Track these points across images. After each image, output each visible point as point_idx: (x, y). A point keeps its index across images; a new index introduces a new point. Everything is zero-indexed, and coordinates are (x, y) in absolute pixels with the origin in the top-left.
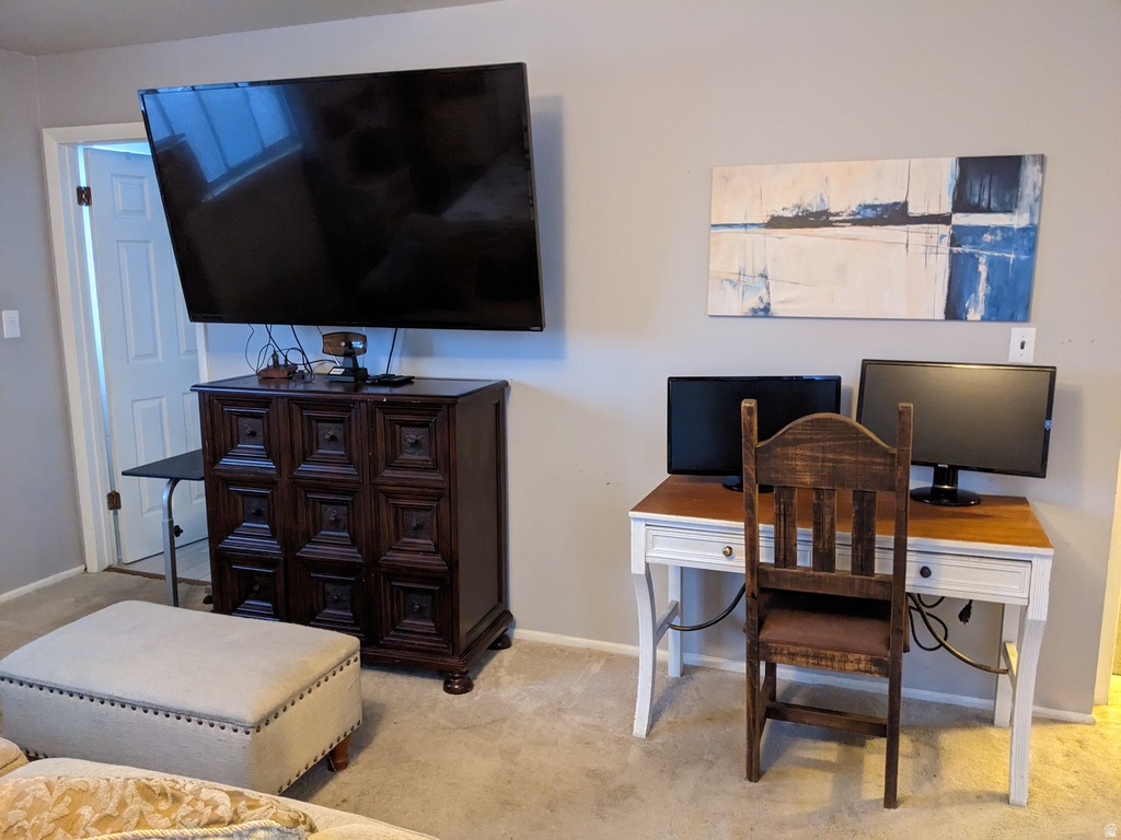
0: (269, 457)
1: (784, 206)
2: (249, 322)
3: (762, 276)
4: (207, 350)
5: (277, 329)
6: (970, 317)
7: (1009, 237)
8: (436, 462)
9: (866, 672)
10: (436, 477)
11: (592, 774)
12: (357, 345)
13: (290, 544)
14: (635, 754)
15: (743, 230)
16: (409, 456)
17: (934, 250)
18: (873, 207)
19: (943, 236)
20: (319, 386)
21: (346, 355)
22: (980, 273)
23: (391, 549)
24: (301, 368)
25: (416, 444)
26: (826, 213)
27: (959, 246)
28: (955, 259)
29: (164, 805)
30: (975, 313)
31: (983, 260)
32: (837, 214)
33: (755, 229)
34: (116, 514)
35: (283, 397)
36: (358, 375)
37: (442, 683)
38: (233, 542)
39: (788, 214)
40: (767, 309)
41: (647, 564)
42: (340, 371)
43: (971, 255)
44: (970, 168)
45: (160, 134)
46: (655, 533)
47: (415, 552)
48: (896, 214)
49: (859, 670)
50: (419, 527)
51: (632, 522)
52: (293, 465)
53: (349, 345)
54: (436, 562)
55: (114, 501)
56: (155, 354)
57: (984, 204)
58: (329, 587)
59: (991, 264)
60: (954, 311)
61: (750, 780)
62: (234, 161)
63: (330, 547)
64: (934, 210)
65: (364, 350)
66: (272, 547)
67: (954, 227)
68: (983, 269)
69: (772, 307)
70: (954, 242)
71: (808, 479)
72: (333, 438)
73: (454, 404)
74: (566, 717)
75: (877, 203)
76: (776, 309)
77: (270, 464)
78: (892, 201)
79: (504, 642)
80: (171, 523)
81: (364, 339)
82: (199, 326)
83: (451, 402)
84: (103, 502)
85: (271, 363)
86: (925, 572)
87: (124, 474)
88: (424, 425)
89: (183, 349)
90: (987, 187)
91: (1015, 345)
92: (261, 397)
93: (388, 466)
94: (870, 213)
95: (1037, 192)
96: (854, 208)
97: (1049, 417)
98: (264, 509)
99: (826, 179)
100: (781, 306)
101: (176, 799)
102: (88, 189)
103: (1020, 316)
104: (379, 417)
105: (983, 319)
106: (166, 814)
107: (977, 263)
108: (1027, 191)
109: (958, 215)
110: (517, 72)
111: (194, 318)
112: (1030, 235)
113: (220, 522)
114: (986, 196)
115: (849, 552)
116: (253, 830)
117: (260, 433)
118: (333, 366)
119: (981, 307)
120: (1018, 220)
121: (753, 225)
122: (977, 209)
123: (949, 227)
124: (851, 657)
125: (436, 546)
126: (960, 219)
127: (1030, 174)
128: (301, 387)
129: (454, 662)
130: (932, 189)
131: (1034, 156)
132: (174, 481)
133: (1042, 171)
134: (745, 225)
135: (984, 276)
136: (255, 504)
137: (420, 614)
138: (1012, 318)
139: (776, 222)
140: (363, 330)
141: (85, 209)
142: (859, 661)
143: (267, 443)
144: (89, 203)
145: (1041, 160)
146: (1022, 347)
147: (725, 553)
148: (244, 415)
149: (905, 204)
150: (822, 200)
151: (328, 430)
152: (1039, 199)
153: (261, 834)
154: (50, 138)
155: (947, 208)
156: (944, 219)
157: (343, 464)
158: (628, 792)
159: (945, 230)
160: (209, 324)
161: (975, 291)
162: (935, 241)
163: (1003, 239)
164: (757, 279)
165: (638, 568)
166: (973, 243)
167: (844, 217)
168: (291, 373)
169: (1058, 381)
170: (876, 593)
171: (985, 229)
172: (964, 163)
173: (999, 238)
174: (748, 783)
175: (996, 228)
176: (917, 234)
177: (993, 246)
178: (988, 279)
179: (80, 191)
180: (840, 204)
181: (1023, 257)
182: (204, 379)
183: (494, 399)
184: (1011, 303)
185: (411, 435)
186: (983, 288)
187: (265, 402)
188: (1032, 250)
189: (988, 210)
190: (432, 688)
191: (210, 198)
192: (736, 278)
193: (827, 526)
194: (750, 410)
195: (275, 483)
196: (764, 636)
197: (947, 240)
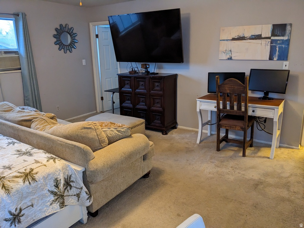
0: (131, 88)
1: (235, 35)
2: (127, 62)
3: (230, 51)
4: (120, 67)
5: (133, 63)
6: (274, 59)
7: (283, 42)
8: (161, 90)
9: (239, 130)
10: (161, 92)
11: (186, 148)
12: (148, 66)
13: (134, 106)
14: (196, 146)
15: (226, 41)
16: (157, 88)
17: (267, 45)
18: (254, 36)
19: (269, 42)
20: (140, 74)
21: (145, 68)
22: (277, 50)
23: (152, 106)
24: (137, 71)
25: (158, 86)
26: (244, 37)
27: (272, 44)
28: (271, 47)
29: (113, 125)
30: (275, 59)
31: (277, 47)
32: (246, 37)
33: (229, 41)
34: (102, 101)
35: (133, 76)
36: (148, 72)
37: (162, 133)
38: (124, 105)
39: (236, 37)
40: (231, 58)
41: (200, 110)
42: (144, 72)
43: (275, 46)
44: (275, 26)
45: (111, 22)
46: (201, 103)
47: (157, 107)
48: (259, 37)
49: (238, 130)
50: (158, 102)
51: (197, 101)
52: (135, 90)
53: (146, 66)
54: (161, 109)
55: (102, 98)
56: (110, 69)
57: (278, 35)
58: (141, 114)
59: (279, 48)
60: (271, 58)
61: (217, 151)
62: (126, 27)
63: (141, 106)
64: (267, 36)
65: (149, 67)
66: (131, 106)
67: (272, 40)
68: (277, 49)
69: (232, 58)
70: (271, 43)
71: (228, 91)
72: (142, 85)
73: (165, 78)
74: (184, 140)
75: (255, 35)
76: (233, 58)
77: (131, 90)
78: (258, 34)
79: (175, 128)
80: (113, 101)
81: (149, 65)
82: (118, 62)
83: (164, 77)
84: (100, 99)
85: (132, 70)
86: (253, 111)
87: (105, 91)
88: (159, 82)
89: (115, 68)
90: (279, 31)
91: (284, 65)
92: (130, 76)
93: (152, 90)
94: (253, 37)
95: (290, 32)
96: (250, 36)
97: (287, 81)
98: (130, 98)
99: (244, 30)
100: (234, 57)
101: (115, 124)
102: (98, 35)
103: (285, 59)
104: (151, 80)
105: (277, 60)
106: (113, 126)
107: (276, 48)
108: (288, 32)
109: (272, 37)
110: (178, 10)
111: (117, 61)
112: (288, 41)
113: (122, 101)
114: (278, 33)
115: (236, 107)
116: (124, 128)
117: (129, 84)
118: (143, 71)
119: (277, 57)
120: (285, 38)
121: (229, 40)
122: (277, 36)
123: (270, 40)
124: (237, 127)
125: (161, 106)
126: (273, 38)
127: (288, 28)
128: (137, 75)
129: (164, 129)
130: (267, 31)
131: (289, 24)
132: (114, 93)
133: (291, 27)
134: (227, 40)
135: (278, 50)
136: (128, 98)
137: (158, 119)
138: (283, 60)
139: (234, 39)
140: (149, 63)
141: (97, 39)
142: (238, 128)
143: (130, 85)
144: (98, 38)
145: (291, 25)
146: (286, 66)
147: (215, 107)
148: (126, 80)
149: (261, 35)
150: (243, 34)
151: (141, 83)
152: (290, 33)
153: (125, 128)
154: (91, 25)
155: (270, 35)
156: (269, 38)
157: (144, 90)
158: (192, 151)
159: (269, 40)
160: (120, 62)
161: (276, 54)
162: (267, 43)
163: (282, 42)
164: (229, 52)
165: (198, 110)
166: (276, 43)
167: (248, 38)
168: (135, 72)
169: (290, 73)
170: (242, 114)
171: (278, 40)
172: (274, 25)
173: (281, 42)
174: (217, 152)
175: (281, 40)
176: (263, 41)
177: (280, 44)
178: (278, 51)
179: (96, 35)
180: (247, 35)
181: (286, 46)
182: (119, 73)
183: (174, 77)
184: (284, 56)
185: (157, 84)
186: (277, 53)
187: (130, 77)
188: (288, 45)
189: (279, 36)
190: (160, 134)
191: (121, 35)
192: (225, 51)
193: (232, 101)
194: (217, 78)
195: (132, 93)
196: (220, 123)
197: (270, 43)
